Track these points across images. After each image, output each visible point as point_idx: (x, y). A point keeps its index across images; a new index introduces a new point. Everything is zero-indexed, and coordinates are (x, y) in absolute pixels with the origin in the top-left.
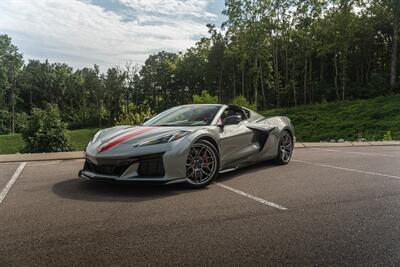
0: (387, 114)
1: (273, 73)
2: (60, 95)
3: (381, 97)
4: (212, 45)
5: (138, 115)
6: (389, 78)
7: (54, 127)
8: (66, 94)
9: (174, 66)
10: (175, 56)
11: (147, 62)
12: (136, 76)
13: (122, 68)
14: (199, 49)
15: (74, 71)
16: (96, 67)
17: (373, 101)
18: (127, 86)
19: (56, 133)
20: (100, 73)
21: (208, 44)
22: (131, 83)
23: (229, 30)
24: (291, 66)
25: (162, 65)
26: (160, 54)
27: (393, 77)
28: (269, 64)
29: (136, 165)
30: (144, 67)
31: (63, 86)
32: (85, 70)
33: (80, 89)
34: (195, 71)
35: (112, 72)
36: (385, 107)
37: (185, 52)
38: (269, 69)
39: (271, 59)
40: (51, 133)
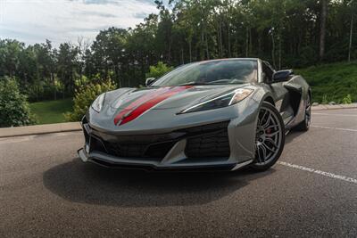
0: (321, 82)
1: (217, 47)
2: (14, 69)
3: (313, 67)
4: (159, 20)
5: (99, 86)
6: (319, 50)
7: (13, 100)
8: (19, 69)
9: (124, 41)
10: (124, 31)
11: (98, 38)
12: (88, 52)
13: (74, 44)
14: (148, 24)
15: (26, 46)
16: (48, 42)
17: (306, 70)
18: (80, 60)
19: (16, 105)
20: (53, 48)
21: (156, 19)
22: (83, 58)
23: (176, 6)
24: (233, 40)
25: (112, 40)
26: (110, 30)
27: (322, 49)
28: (214, 38)
29: (183, 143)
30: (95, 43)
31: (16, 61)
32: (37, 46)
33: (32, 63)
34: (146, 45)
35: (64, 47)
36: (318, 75)
37: (134, 27)
38: (213, 44)
39: (216, 33)
40: (10, 105)
